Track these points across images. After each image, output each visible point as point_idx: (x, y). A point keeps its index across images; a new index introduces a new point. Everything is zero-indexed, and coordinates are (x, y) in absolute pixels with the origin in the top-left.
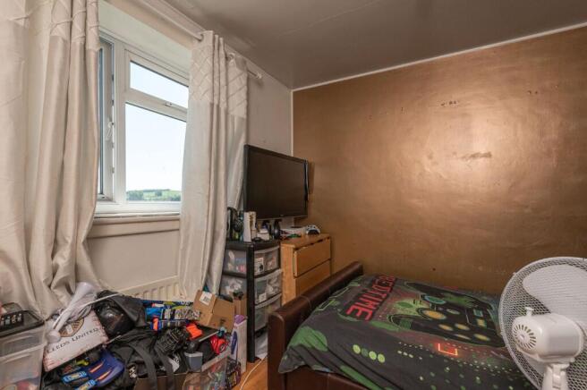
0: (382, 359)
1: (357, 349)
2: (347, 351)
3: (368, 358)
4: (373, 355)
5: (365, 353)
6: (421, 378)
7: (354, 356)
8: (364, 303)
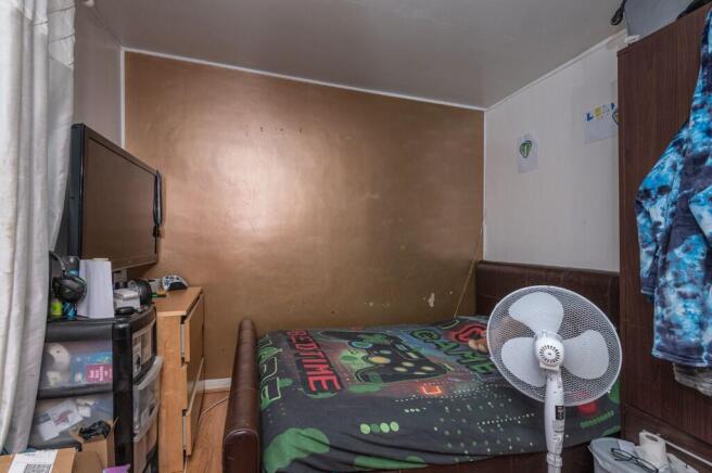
0: (395, 427)
1: (365, 429)
2: (355, 437)
3: (381, 434)
4: (385, 428)
5: (376, 430)
6: (436, 429)
7: (365, 440)
8: (314, 370)
